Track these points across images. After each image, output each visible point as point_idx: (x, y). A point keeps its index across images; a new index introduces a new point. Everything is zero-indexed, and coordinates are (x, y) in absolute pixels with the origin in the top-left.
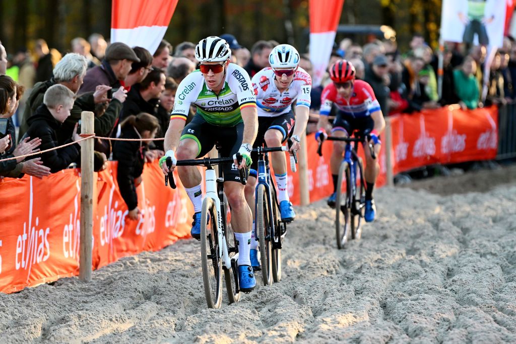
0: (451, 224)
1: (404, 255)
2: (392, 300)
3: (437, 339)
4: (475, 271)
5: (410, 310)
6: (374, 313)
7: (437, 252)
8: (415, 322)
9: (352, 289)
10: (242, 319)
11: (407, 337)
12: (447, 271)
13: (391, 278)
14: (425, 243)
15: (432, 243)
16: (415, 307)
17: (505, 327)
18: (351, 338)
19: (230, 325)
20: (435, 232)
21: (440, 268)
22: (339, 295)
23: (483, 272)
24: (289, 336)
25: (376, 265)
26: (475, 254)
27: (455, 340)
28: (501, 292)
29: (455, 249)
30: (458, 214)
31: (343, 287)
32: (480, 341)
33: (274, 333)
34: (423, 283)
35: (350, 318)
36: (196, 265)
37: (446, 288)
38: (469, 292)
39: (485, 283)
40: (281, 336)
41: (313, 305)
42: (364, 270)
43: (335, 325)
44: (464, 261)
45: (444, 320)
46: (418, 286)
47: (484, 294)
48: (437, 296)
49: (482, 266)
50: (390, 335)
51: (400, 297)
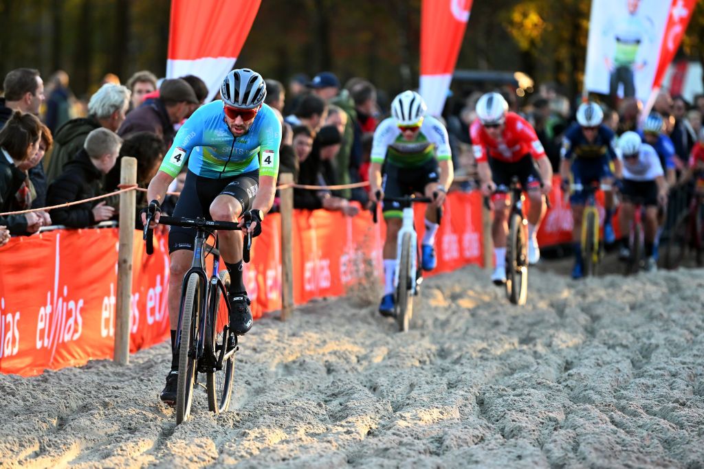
0: (578, 310)
1: (517, 345)
2: (492, 396)
3: (538, 442)
4: (598, 365)
5: (510, 407)
6: (466, 410)
7: (556, 342)
8: (513, 421)
9: (445, 380)
10: (304, 413)
11: (501, 437)
12: (564, 364)
13: (495, 371)
14: (543, 331)
15: (551, 331)
16: (517, 404)
17: (623, 429)
18: (432, 438)
19: (288, 418)
20: (558, 320)
21: (556, 360)
22: (427, 388)
23: (609, 366)
24: (358, 433)
25: (480, 355)
26: (602, 346)
27: (558, 442)
28: (625, 389)
29: (578, 339)
30: (590, 299)
31: (434, 379)
32: (588, 443)
33: (340, 429)
34: (531, 377)
35: (436, 413)
36: (258, 350)
37: (560, 383)
38: (586, 388)
39: (607, 379)
40: (348, 432)
41: (394, 400)
42: (464, 361)
43: (415, 422)
44: (586, 353)
45: (550, 419)
46: (526, 379)
47: (603, 390)
48: (546, 392)
49: (608, 359)
50: (480, 435)
51: (501, 392)
